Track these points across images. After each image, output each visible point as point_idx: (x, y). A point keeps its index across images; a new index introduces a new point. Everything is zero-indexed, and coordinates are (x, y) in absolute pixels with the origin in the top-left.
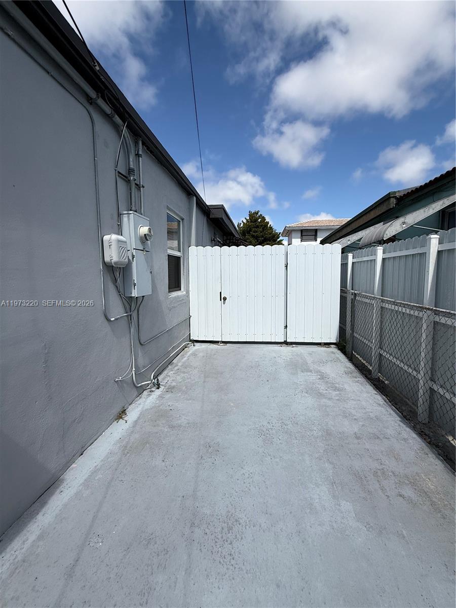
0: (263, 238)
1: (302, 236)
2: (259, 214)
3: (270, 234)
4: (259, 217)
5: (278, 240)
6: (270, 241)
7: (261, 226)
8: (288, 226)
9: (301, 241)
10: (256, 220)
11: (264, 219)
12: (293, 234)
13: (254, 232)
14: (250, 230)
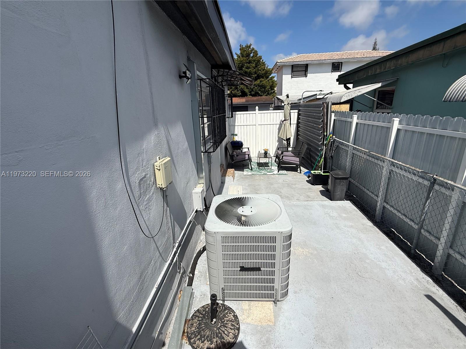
0: (256, 75)
1: (292, 71)
2: (251, 47)
3: (263, 70)
4: (252, 50)
5: (270, 77)
6: (263, 77)
7: (254, 61)
8: (279, 61)
9: (292, 77)
10: (248, 55)
11: (256, 53)
12: (284, 70)
13: (246, 68)
14: (242, 67)
